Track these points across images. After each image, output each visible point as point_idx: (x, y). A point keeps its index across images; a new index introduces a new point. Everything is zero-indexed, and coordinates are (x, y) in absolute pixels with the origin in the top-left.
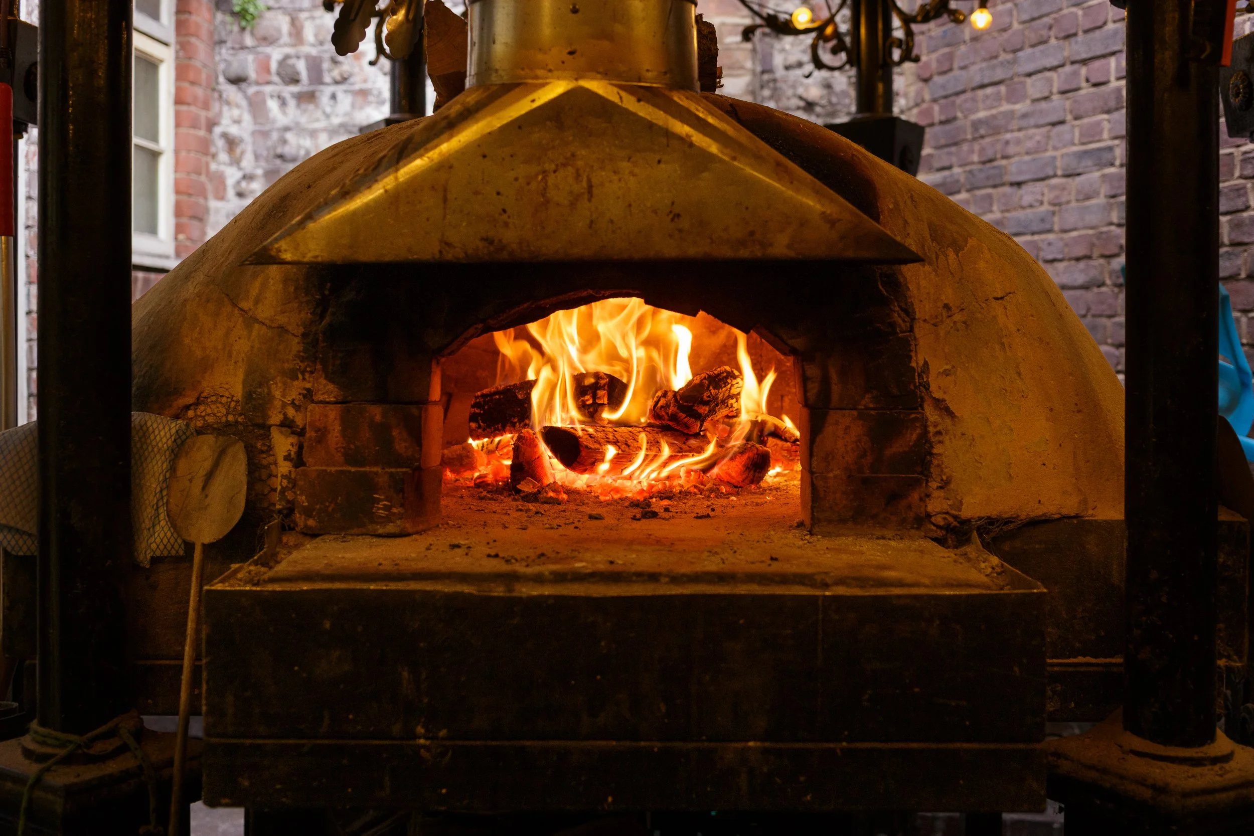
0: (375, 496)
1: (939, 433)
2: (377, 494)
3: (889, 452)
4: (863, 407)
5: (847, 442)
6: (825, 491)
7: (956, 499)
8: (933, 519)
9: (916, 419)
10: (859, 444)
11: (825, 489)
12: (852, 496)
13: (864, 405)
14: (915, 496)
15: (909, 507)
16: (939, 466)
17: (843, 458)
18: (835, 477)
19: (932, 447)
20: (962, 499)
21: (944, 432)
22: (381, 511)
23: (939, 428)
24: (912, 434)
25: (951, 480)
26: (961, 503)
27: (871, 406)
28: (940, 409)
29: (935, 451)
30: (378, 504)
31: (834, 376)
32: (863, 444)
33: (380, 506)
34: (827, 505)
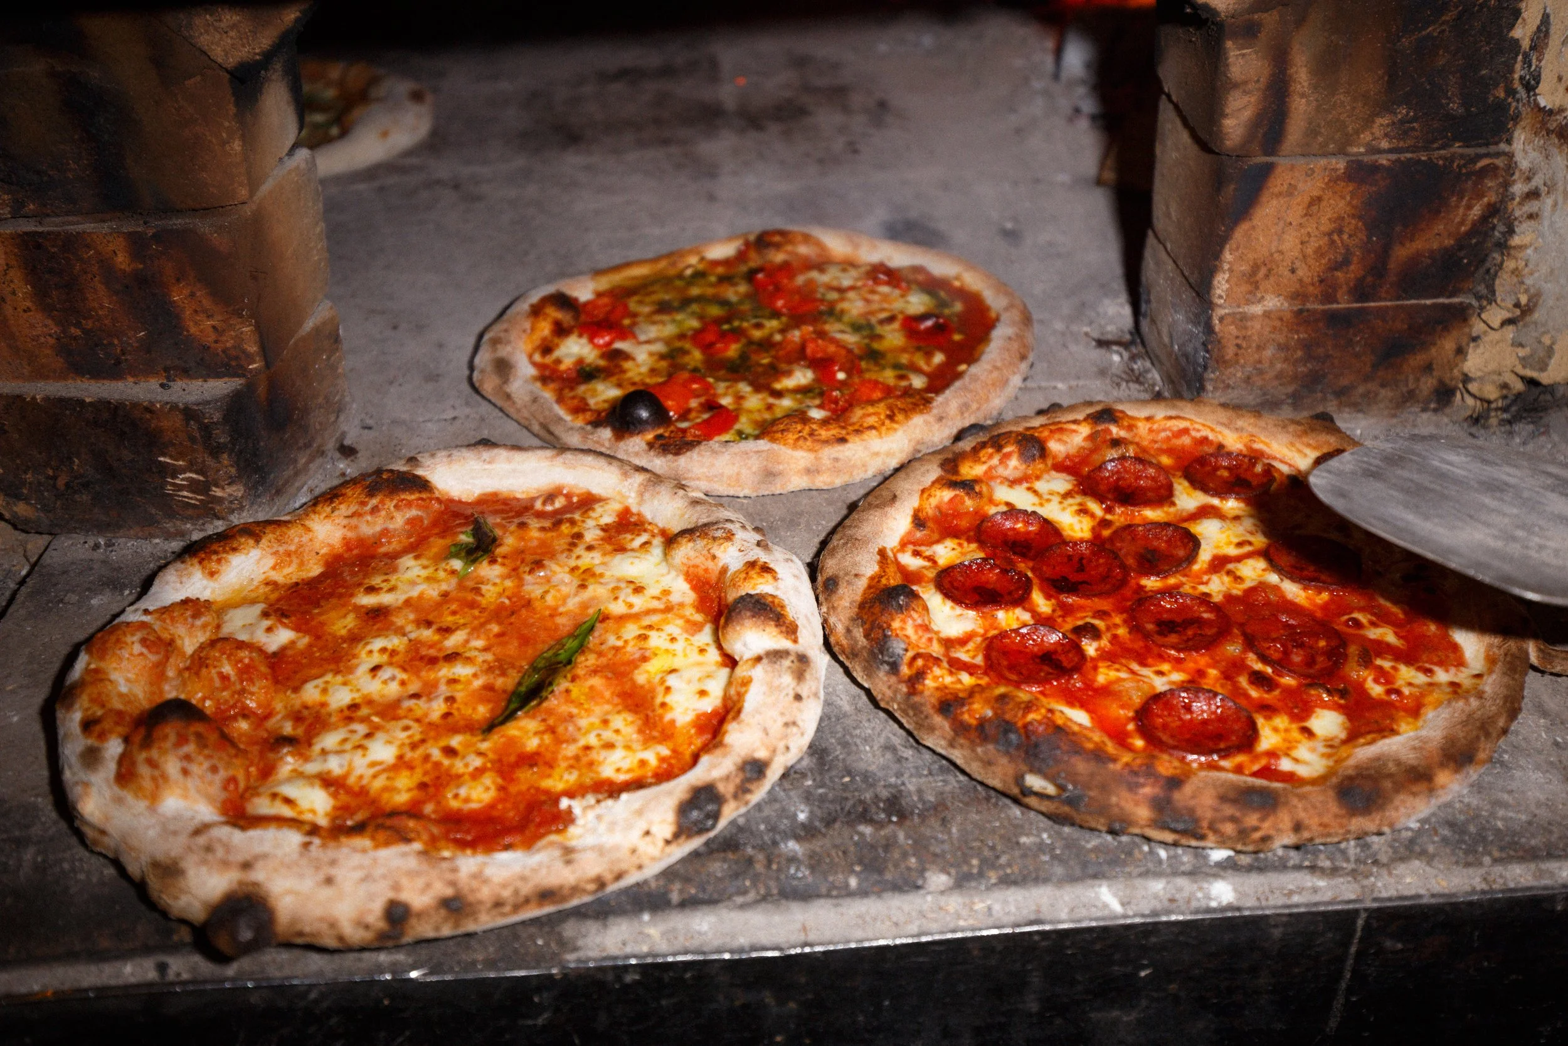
0: (162, 459)
1: (1534, 194)
2: (164, 455)
3: (1402, 253)
4: (1362, 150)
5: (1309, 234)
6: (1238, 346)
7: (1540, 342)
8: (1473, 387)
9: (1491, 170)
10: (1336, 237)
11: (1239, 341)
12: (1299, 353)
13: (1368, 145)
14: (1448, 345)
15: (1428, 368)
16: (1515, 272)
17: (1293, 271)
18: (1267, 314)
19: (1511, 231)
20: (1553, 343)
21: (1543, 189)
22: (185, 493)
23: (1537, 181)
24: (1469, 207)
25: (1535, 305)
26: (1550, 351)
27: (1384, 144)
28: (1549, 132)
29: (1516, 241)
30: (174, 477)
31: (1301, 75)
32: (1345, 237)
33: (178, 482)
34: (1239, 374)
